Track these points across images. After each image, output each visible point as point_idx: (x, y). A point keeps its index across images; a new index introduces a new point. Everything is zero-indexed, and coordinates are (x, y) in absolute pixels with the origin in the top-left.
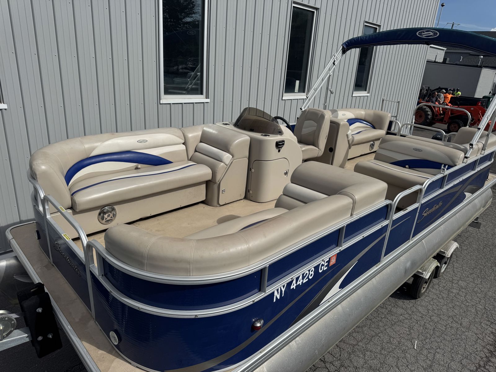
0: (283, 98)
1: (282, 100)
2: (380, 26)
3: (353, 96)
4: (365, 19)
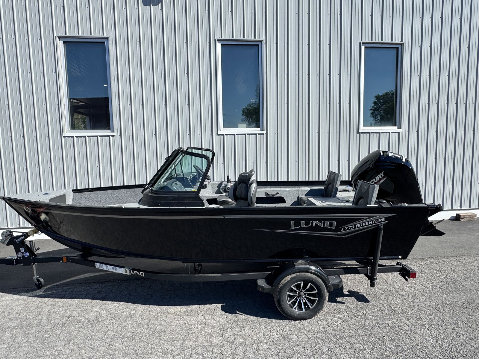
0: (218, 132)
1: (218, 134)
2: (402, 45)
3: (360, 132)
4: (362, 40)
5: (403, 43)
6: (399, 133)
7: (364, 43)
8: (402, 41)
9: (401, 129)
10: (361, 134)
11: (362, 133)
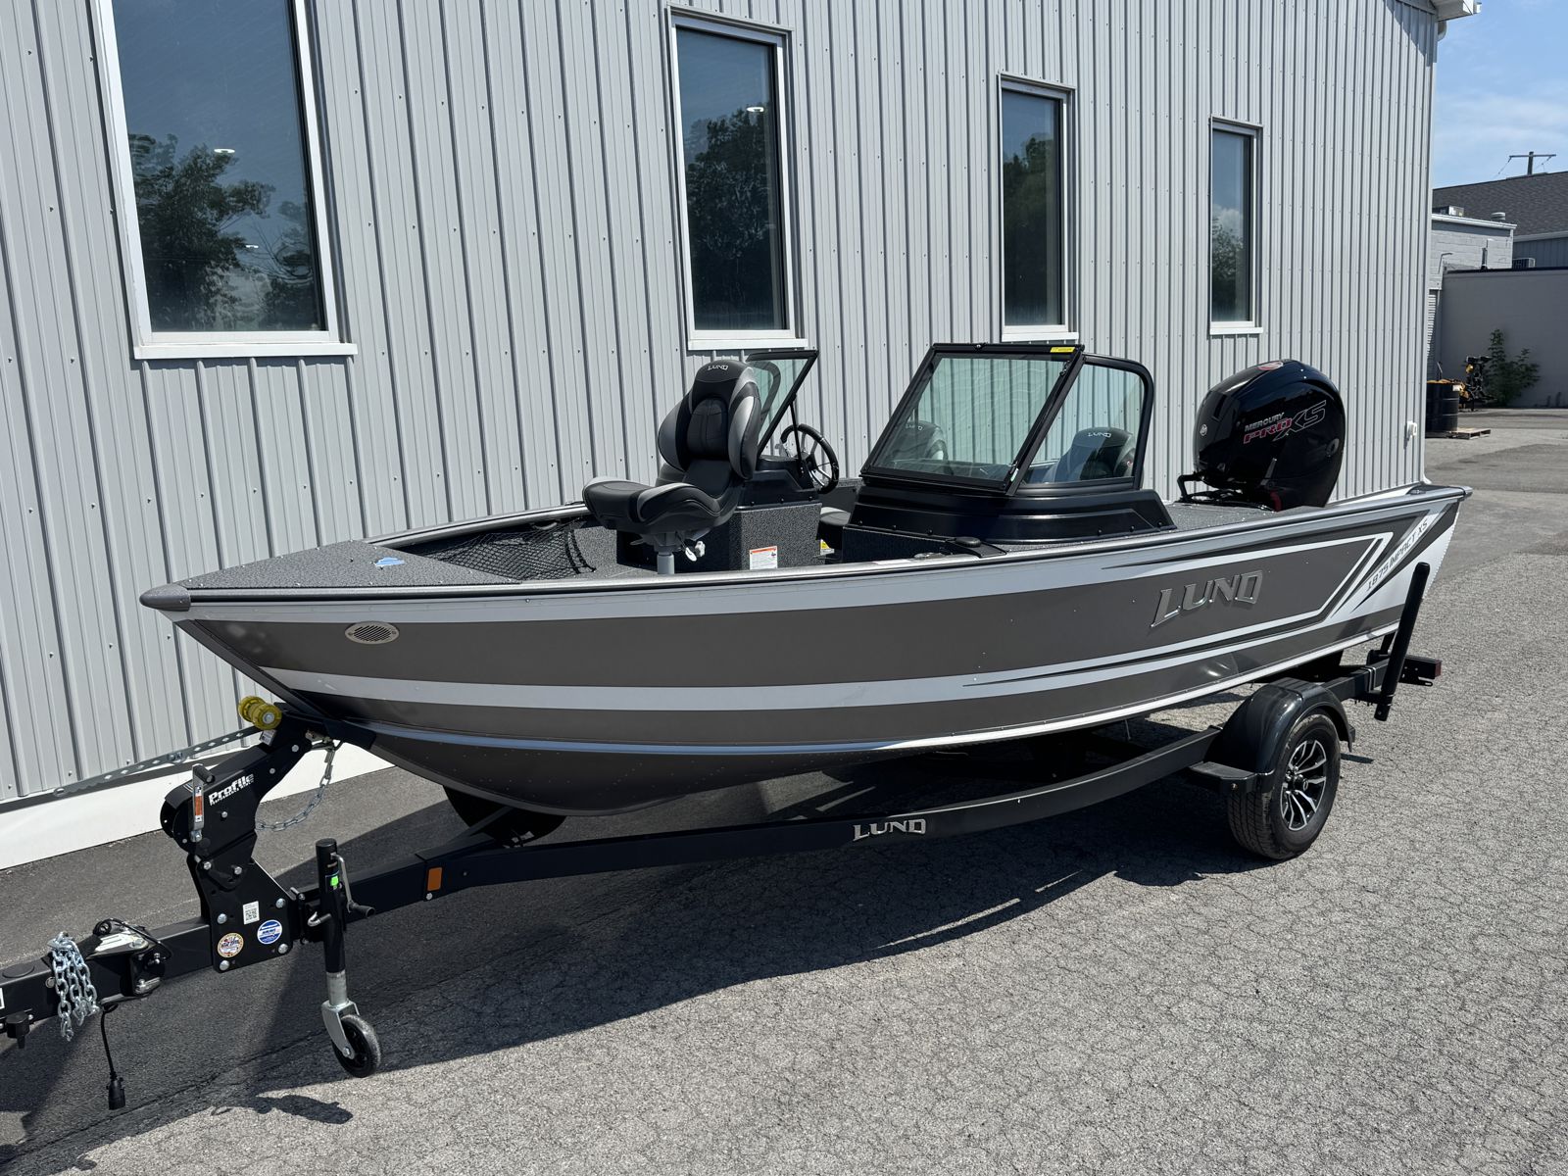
0: (1003, 337)
2: (1259, 130)
3: (1211, 333)
4: (1211, 112)
5: (1262, 128)
6: (1257, 335)
7: (1216, 120)
8: (1260, 123)
9: (1260, 326)
10: (1212, 340)
11: (1215, 337)
